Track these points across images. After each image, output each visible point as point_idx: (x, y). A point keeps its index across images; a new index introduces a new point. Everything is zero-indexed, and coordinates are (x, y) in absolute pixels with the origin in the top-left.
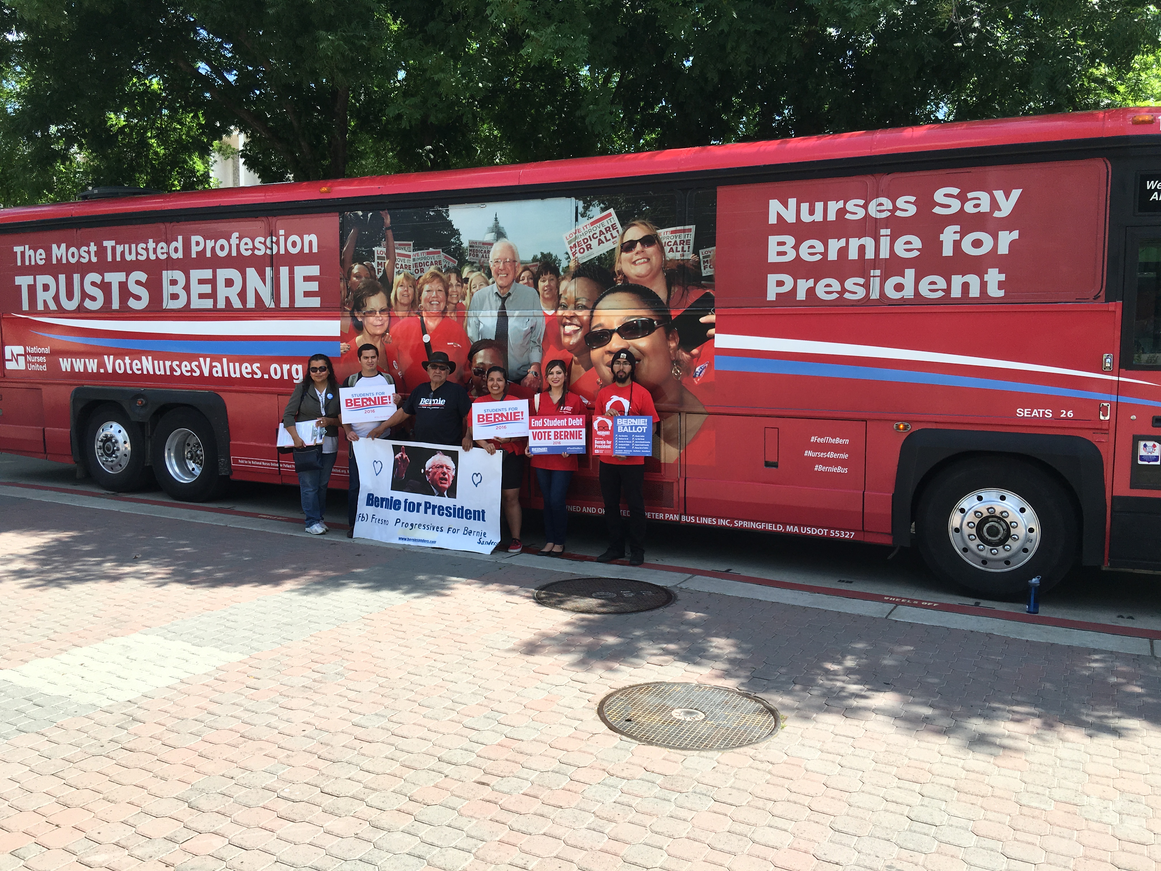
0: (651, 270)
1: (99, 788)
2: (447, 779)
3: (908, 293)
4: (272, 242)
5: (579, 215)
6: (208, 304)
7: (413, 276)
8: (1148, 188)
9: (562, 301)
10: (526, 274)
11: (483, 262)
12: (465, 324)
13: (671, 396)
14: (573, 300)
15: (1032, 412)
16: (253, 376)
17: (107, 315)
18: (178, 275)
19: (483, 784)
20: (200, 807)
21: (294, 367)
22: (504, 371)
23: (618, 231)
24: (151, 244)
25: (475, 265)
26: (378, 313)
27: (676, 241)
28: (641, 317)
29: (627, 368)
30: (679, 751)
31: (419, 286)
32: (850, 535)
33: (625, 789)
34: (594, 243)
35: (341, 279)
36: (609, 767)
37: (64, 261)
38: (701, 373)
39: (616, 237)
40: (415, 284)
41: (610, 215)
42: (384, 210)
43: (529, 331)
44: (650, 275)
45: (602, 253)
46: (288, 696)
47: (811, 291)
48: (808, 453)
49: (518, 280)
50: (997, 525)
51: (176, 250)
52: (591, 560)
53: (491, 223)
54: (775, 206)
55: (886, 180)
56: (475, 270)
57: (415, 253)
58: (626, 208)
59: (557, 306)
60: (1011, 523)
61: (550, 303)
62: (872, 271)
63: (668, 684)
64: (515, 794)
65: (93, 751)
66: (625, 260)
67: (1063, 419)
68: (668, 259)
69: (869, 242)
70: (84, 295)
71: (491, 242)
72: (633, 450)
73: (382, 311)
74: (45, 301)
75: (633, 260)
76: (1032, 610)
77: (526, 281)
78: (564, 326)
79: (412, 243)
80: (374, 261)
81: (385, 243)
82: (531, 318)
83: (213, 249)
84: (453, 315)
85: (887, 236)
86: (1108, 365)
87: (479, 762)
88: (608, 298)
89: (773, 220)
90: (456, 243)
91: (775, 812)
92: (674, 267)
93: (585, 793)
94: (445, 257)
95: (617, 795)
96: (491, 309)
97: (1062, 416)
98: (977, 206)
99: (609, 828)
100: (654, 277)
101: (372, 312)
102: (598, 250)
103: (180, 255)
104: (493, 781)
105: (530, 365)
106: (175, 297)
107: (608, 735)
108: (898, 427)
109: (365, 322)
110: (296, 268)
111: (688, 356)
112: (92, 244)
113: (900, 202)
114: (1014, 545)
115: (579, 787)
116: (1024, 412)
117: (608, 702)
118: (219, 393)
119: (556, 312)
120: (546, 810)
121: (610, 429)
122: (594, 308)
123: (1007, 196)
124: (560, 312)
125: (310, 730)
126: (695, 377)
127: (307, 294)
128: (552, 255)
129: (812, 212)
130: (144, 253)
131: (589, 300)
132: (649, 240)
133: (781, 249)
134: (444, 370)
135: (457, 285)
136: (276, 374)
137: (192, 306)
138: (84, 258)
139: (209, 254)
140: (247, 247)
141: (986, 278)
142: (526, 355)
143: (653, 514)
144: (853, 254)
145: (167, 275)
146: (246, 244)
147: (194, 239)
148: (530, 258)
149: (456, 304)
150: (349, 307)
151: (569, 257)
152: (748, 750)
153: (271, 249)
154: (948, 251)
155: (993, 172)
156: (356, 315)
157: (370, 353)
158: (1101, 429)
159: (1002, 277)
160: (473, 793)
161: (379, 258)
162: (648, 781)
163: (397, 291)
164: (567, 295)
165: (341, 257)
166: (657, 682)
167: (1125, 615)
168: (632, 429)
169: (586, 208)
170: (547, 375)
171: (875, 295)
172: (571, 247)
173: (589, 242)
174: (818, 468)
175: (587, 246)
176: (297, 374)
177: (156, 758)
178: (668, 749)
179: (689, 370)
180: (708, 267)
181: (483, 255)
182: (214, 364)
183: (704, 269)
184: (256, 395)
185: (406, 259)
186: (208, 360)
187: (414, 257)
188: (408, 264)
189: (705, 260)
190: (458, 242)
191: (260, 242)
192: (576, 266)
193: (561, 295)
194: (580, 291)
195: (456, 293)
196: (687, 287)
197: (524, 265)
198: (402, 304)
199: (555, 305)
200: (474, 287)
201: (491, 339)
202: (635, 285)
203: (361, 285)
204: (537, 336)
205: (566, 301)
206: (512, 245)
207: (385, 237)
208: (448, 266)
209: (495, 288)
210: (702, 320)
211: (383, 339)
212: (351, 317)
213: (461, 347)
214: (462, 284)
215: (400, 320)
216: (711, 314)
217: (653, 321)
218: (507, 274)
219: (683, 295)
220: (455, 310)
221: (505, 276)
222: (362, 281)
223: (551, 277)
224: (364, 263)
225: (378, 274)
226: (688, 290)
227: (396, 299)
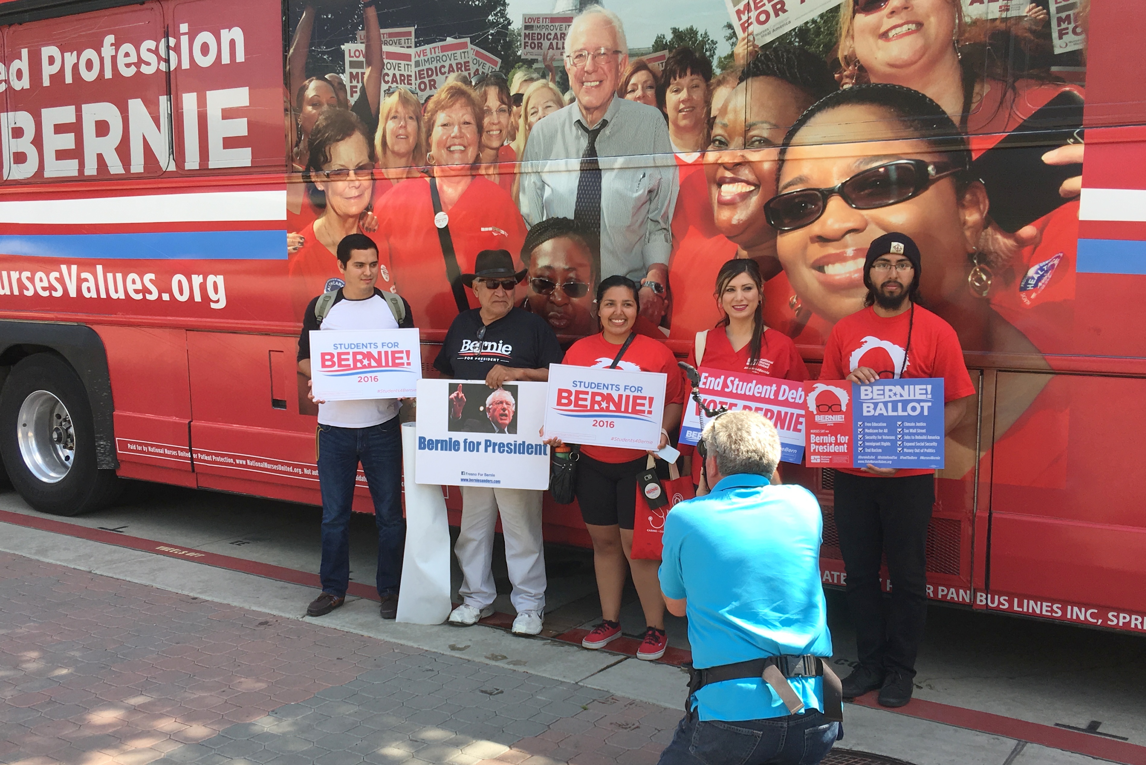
0: (925, 48)
4: (168, 47)
6: (72, 168)
7: (415, 97)
9: (718, 131)
10: (640, 78)
11: (552, 59)
12: (515, 188)
14: (741, 126)
16: (144, 296)
18: (25, 120)
21: (211, 279)
25: (535, 66)
26: (352, 172)
28: (897, 156)
29: (906, 275)
31: (427, 116)
35: (286, 110)
38: (1039, 279)
40: (419, 113)
43: (643, 199)
44: (923, 60)
45: (808, 18)
49: (622, 92)
51: (19, 74)
56: (535, 75)
57: (419, 49)
59: (707, 141)
61: (691, 138)
66: (863, 31)
68: (968, 20)
71: (569, 14)
72: (899, 455)
73: (360, 169)
75: (883, 30)
77: (639, 93)
78: (720, 185)
79: (412, 29)
80: (343, 72)
81: (363, 33)
82: (648, 172)
83: (76, 68)
84: (491, 171)
88: (821, 118)
90: (497, 23)
92: (984, 38)
94: (478, 53)
96: (567, 157)
101: (342, 173)
102: (800, 13)
103: (25, 83)
105: (645, 269)
106: (20, 158)
109: (330, 192)
110: (210, 95)
111: (1009, 243)
118: (95, 328)
119: (703, 156)
122: (786, 144)
124: (711, 156)
126: (1024, 289)
127: (230, 143)
128: (696, 33)
131: (775, 127)
135: (500, 111)
136: (181, 293)
137: (47, 174)
139: (69, 79)
140: (128, 60)
142: (637, 248)
145: (7, 120)
146: (127, 54)
147: (46, 52)
149: (497, 149)
150: (300, 164)
151: (734, 34)
153: (167, 61)
156: (313, 180)
161: (353, 64)
163: (386, 128)
164: (729, 118)
165: (285, 67)
168: (895, 408)
172: (739, 13)
176: (216, 291)
179: (1010, 274)
180: (1070, 31)
181: (551, 44)
182: (84, 275)
183: (1060, 38)
184: (151, 330)
185: (403, 63)
186: (74, 268)
187: (417, 58)
188: (406, 73)
189: (1063, 15)
190: (502, 20)
191: (149, 50)
192: (750, 54)
193: (715, 118)
194: (755, 109)
195: (497, 127)
196: (1014, 82)
197: (635, 59)
198: (397, 154)
199: (701, 141)
200: (533, 111)
201: (565, 218)
202: (886, 85)
203: (321, 121)
204: (661, 209)
205: (726, 131)
206: (611, 16)
207: (363, 21)
208: (483, 73)
209: (575, 112)
210: (1050, 157)
211: (361, 223)
212: (304, 182)
213: (506, 235)
214: (510, 107)
215: (391, 186)
216: (1074, 143)
217: (925, 165)
218: (601, 82)
219: (1001, 103)
220: (496, 160)
221: (597, 86)
222: (323, 113)
223: (692, 80)
224: (326, 76)
225: (352, 96)
226: (1014, 88)
227: (384, 143)
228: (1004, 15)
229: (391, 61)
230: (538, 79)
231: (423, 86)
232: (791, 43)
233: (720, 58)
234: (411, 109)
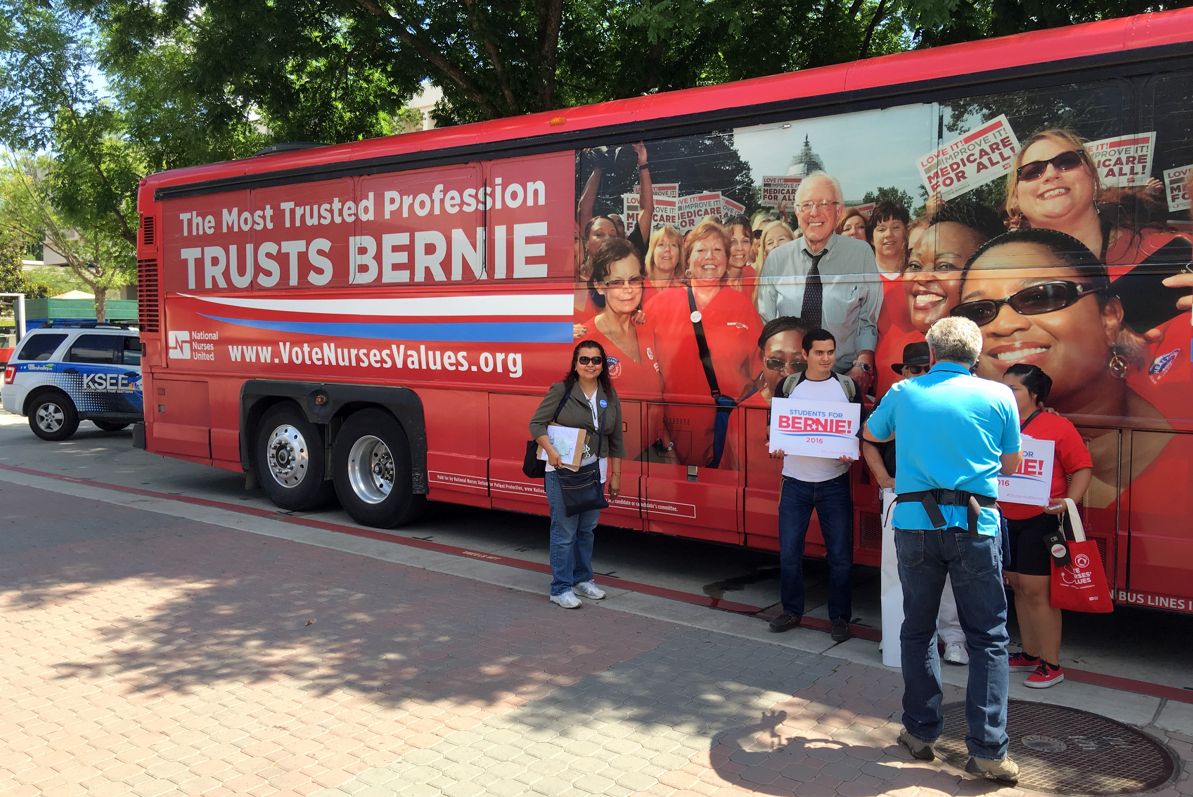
0: (1072, 206)
4: (485, 194)
5: (945, 129)
6: (404, 276)
7: (677, 231)
9: (913, 258)
10: (853, 221)
11: (785, 207)
12: (754, 296)
14: (932, 256)
16: (457, 368)
17: (283, 293)
18: (369, 242)
21: (511, 356)
23: (1012, 149)
24: (337, 204)
25: (772, 211)
26: (626, 283)
27: (1119, 159)
28: (1053, 278)
31: (686, 245)
34: (970, 169)
35: (576, 239)
37: (236, 229)
38: (1163, 366)
39: (1009, 157)
40: (681, 242)
41: (999, 124)
42: (640, 141)
43: (855, 305)
44: (1070, 214)
45: (983, 183)
49: (839, 231)
51: (366, 210)
53: (799, 150)
56: (772, 218)
57: (682, 198)
58: (1028, 111)
59: (905, 266)
61: (893, 263)
66: (1025, 193)
68: (1104, 187)
70: (258, 269)
71: (798, 176)
73: (632, 280)
74: (214, 278)
75: (1040, 192)
77: (852, 231)
79: (677, 185)
80: (622, 213)
81: (638, 187)
82: (859, 286)
83: (411, 207)
84: (736, 283)
90: (743, 182)
92: (1115, 200)
94: (727, 202)
96: (796, 274)
100: (1078, 216)
101: (619, 282)
102: (976, 180)
103: (371, 216)
105: (856, 353)
106: (363, 268)
109: (608, 296)
110: (517, 227)
111: (1140, 340)
112: (268, 207)
118: (415, 390)
119: (902, 275)
122: (967, 268)
124: (909, 276)
126: (1152, 373)
127: (530, 260)
128: (897, 191)
130: (328, 215)
131: (959, 256)
132: (1068, 160)
135: (744, 242)
136: (487, 366)
137: (384, 281)
138: (258, 224)
139: (405, 214)
140: (453, 202)
142: (850, 338)
145: (354, 242)
146: (453, 198)
147: (389, 195)
148: (860, 198)
149: (741, 268)
150: (586, 275)
151: (926, 193)
153: (485, 203)
156: (596, 287)
161: (630, 208)
163: (654, 252)
164: (922, 250)
165: (576, 209)
169: (957, 118)
172: (929, 177)
173: (962, 168)
175: (956, 175)
176: (515, 366)
179: (1141, 362)
180: (1180, 196)
181: (785, 196)
182: (409, 352)
183: (1173, 201)
184: (461, 393)
185: (669, 207)
186: (402, 347)
187: (680, 205)
188: (671, 215)
189: (1175, 186)
190: (746, 180)
191: (470, 195)
192: (938, 206)
193: (911, 249)
194: (943, 244)
195: (741, 253)
196: (1140, 230)
197: (850, 208)
198: (662, 270)
199: (901, 265)
200: (769, 242)
201: (794, 317)
202: (1043, 230)
203: (604, 246)
204: (870, 311)
205: (920, 258)
206: (831, 179)
207: (639, 179)
208: (731, 215)
209: (803, 244)
210: (1168, 282)
211: (633, 318)
212: (589, 289)
213: (747, 328)
214: (751, 239)
215: (657, 292)
216: (1186, 273)
217: (1075, 285)
218: (823, 223)
219: (1131, 244)
220: (740, 276)
221: (819, 226)
222: (605, 241)
223: (894, 223)
224: (609, 216)
225: (628, 229)
226: (1140, 234)
227: (652, 263)
228: (1131, 185)
229: (659, 206)
230: (774, 220)
231: (684, 224)
232: (970, 199)
233: (915, 209)
234: (674, 239)
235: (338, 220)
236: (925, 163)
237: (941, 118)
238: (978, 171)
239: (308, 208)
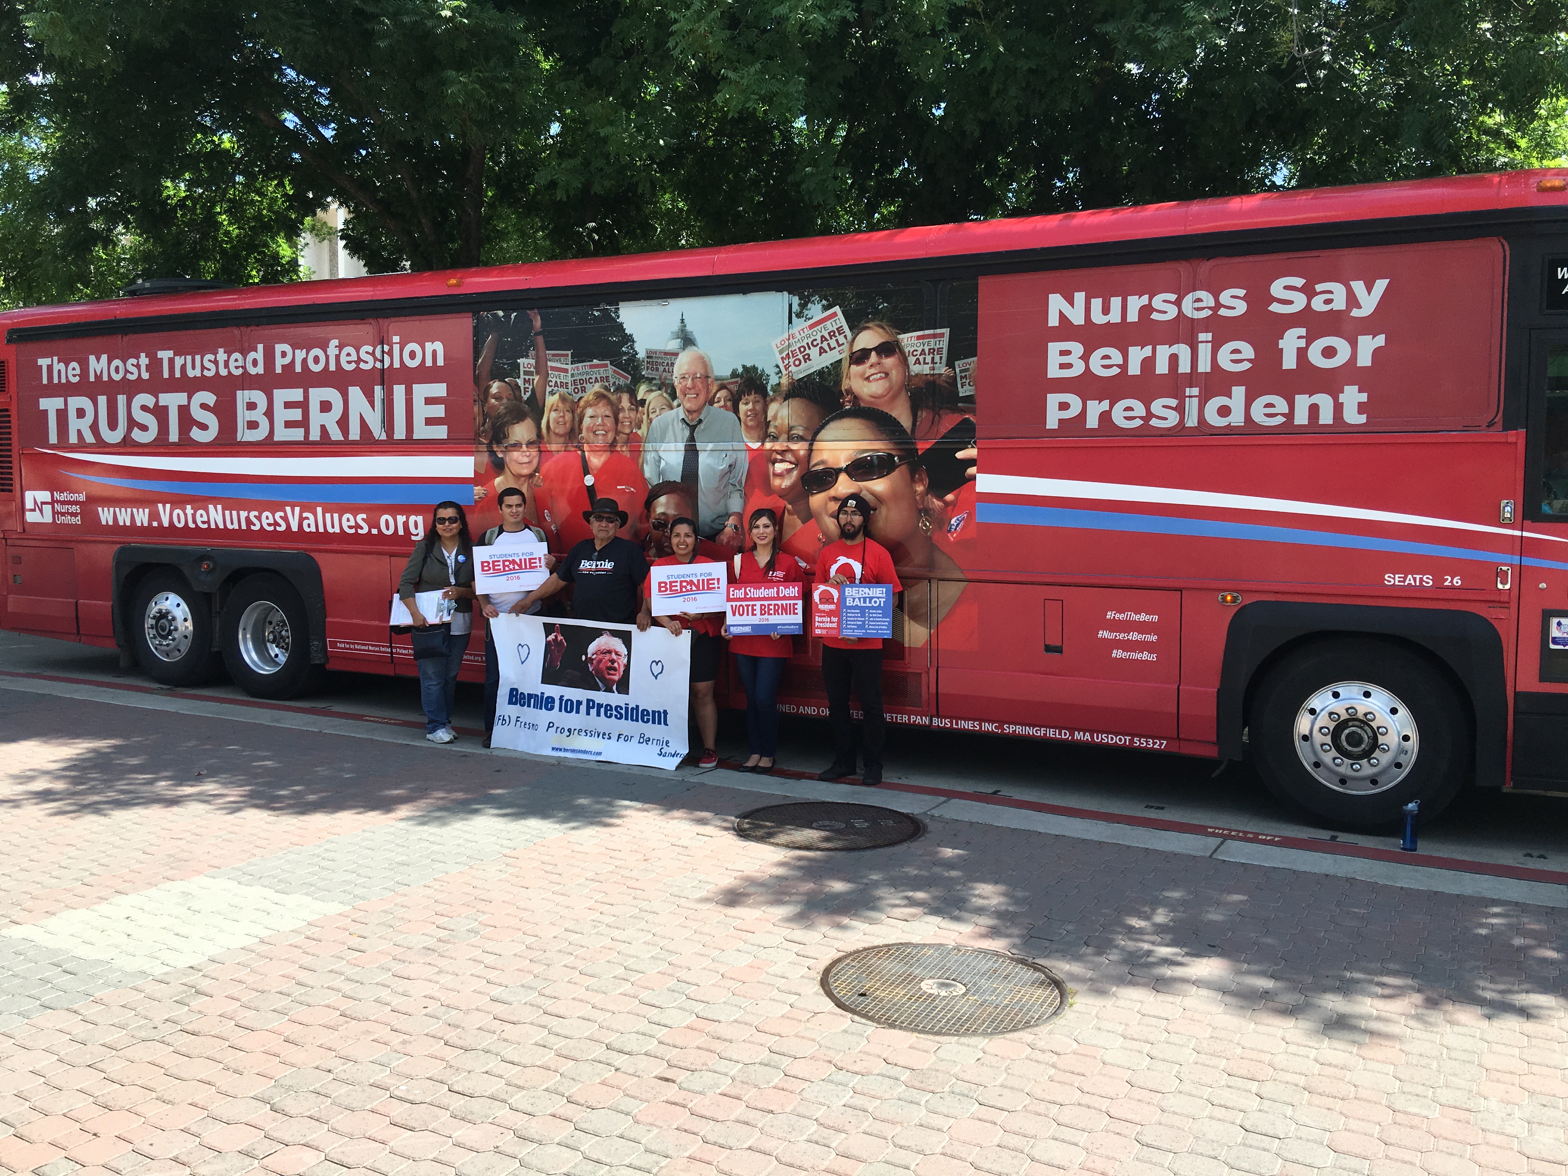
0: (890, 389)
1: (151, 1085)
2: (618, 1073)
3: (1237, 418)
4: (383, 352)
5: (794, 315)
6: (297, 434)
7: (571, 397)
8: (1560, 277)
9: (771, 430)
10: (722, 394)
11: (666, 379)
12: (640, 461)
13: (918, 557)
14: (786, 428)
15: (1405, 578)
16: (356, 531)
17: (162, 450)
18: (258, 397)
19: (667, 1080)
20: (287, 1109)
21: (412, 518)
22: (693, 523)
23: (845, 337)
24: (222, 356)
25: (654, 382)
26: (524, 446)
27: (923, 350)
28: (877, 451)
29: (857, 520)
30: (931, 1037)
31: (579, 410)
32: (1161, 744)
33: (859, 1088)
34: (814, 352)
35: (475, 401)
36: (837, 1058)
37: (106, 378)
38: (957, 525)
40: (574, 408)
41: (835, 314)
42: (533, 309)
43: (726, 471)
44: (889, 395)
45: (824, 365)
46: (404, 961)
47: (1105, 417)
48: (1103, 634)
49: (712, 403)
50: (1359, 731)
51: (255, 363)
52: (811, 777)
53: (676, 326)
54: (1056, 303)
55: (1205, 267)
56: (654, 388)
57: (574, 366)
58: (857, 305)
59: (765, 437)
60: (1378, 728)
61: (755, 434)
62: (1187, 390)
63: (916, 946)
64: (710, 1093)
65: (143, 1034)
66: (855, 376)
67: (1448, 587)
68: (913, 374)
69: (1183, 351)
70: (132, 423)
71: (676, 351)
72: (866, 630)
73: (530, 444)
74: (79, 432)
75: (867, 375)
76: (1408, 846)
77: (722, 403)
78: (774, 464)
79: (569, 353)
80: (519, 377)
81: (533, 353)
82: (729, 453)
83: (304, 361)
84: (624, 449)
85: (1207, 342)
86: (1508, 515)
87: (661, 1050)
88: (833, 425)
89: (1053, 321)
90: (629, 353)
91: (1061, 1120)
92: (922, 385)
93: (804, 1094)
94: (615, 371)
95: (848, 1097)
96: (676, 442)
97: (1446, 583)
98: (1328, 302)
99: (837, 1140)
100: (894, 398)
101: (517, 446)
102: (819, 362)
103: (260, 369)
104: (681, 1077)
105: (727, 515)
106: (253, 425)
107: (835, 1014)
108: (1224, 598)
109: (508, 459)
110: (415, 387)
111: (940, 504)
112: (143, 355)
113: (1225, 297)
114: (1383, 759)
115: (797, 1085)
116: (1394, 579)
117: (834, 970)
118: (312, 554)
119: (763, 445)
120: (752, 1115)
121: (835, 601)
122: (813, 440)
123: (1369, 289)
124: (768, 445)
125: (433, 1006)
126: (949, 531)
127: (430, 421)
128: (757, 369)
129: (1106, 310)
130: (212, 367)
131: (806, 429)
132: (887, 349)
133: (1065, 359)
134: (612, 522)
135: (630, 409)
136: (388, 528)
137: (276, 439)
138: (132, 373)
139: (298, 369)
140: (349, 359)
141: (1342, 398)
142: (722, 502)
143: (894, 715)
144: (1162, 367)
145: (243, 397)
146: (349, 355)
147: (279, 348)
148: (728, 373)
149: (628, 434)
150: (485, 438)
151: (780, 371)
152: (1026, 1036)
153: (382, 361)
154: (1289, 362)
155: (1349, 257)
156: (495, 449)
157: (514, 499)
158: (1500, 601)
159: (1364, 397)
160: (654, 1092)
161: (526, 373)
162: (889, 1077)
163: (550, 416)
164: (778, 422)
165: (475, 371)
166: (901, 944)
167: (1536, 853)
168: (865, 602)
169: (803, 306)
170: (751, 529)
171: (1192, 421)
172: (782, 358)
173: (807, 351)
174: (1117, 654)
175: (804, 356)
176: (416, 528)
177: (227, 1043)
178: (916, 1034)
179: (942, 522)
180: (966, 384)
181: (665, 369)
182: (305, 515)
183: (962, 387)
184: (361, 556)
185: (562, 374)
186: (297, 509)
187: (573, 372)
188: (564, 381)
189: (963, 374)
190: (631, 351)
191: (367, 353)
192: (790, 384)
193: (770, 422)
194: (794, 417)
195: (628, 420)
196: (939, 411)
197: (719, 382)
198: (557, 434)
199: (762, 436)
200: (652, 411)
201: (675, 482)
202: (870, 408)
203: (502, 409)
204: (737, 477)
205: (776, 430)
206: (703, 355)
207: (533, 344)
208: (618, 384)
209: (681, 413)
210: (960, 455)
211: (531, 481)
213: (635, 491)
214: (637, 407)
215: (553, 456)
216: (972, 447)
217: (893, 456)
218: (697, 395)
219: (933, 423)
220: (627, 441)
221: (695, 398)
222: (503, 404)
223: (755, 397)
224: (506, 380)
225: (525, 394)
226: (939, 415)
227: (548, 427)
228: (932, 372)
230: (656, 391)
231: (576, 390)
232: (814, 379)
234: (568, 405)
235: (223, 372)
236: (779, 345)
237: (790, 306)
238: (820, 355)
239: (189, 358)
